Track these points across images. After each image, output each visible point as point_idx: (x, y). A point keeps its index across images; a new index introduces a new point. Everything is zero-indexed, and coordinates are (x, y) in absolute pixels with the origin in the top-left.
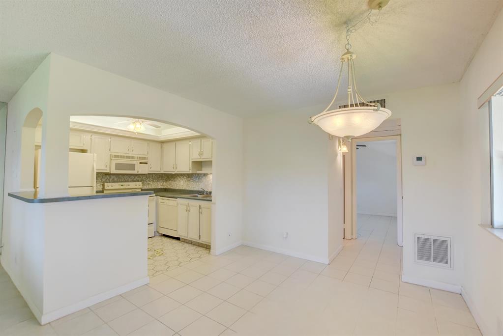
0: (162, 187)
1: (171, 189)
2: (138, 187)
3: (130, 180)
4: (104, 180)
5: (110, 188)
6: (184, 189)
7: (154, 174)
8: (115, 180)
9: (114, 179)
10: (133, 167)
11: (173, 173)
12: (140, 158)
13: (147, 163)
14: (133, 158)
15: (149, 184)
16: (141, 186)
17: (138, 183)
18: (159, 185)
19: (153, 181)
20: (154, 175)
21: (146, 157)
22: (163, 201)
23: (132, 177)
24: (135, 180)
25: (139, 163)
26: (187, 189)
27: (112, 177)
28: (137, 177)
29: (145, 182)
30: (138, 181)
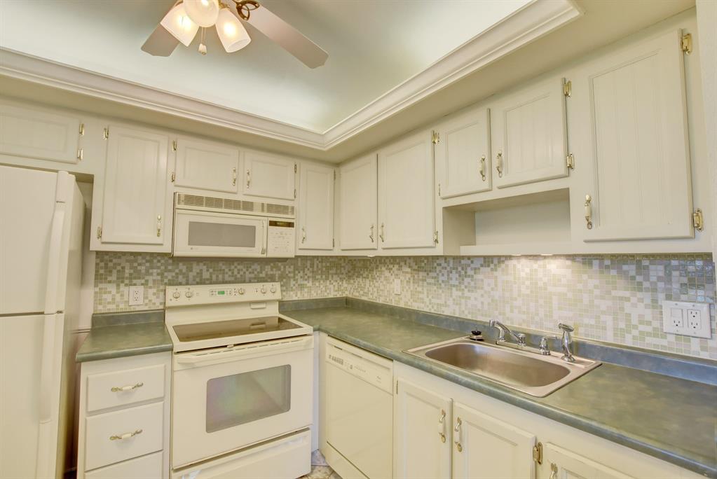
0: (339, 295)
1: (363, 302)
2: (269, 296)
3: (248, 275)
4: (170, 276)
5: (183, 301)
6: (402, 305)
7: (317, 257)
8: (206, 275)
9: (200, 274)
10: (247, 235)
11: (371, 254)
12: (271, 208)
13: (290, 225)
14: (248, 206)
15: (302, 287)
16: (278, 296)
17: (268, 286)
18: (331, 289)
19: (314, 279)
20: (316, 262)
21: (289, 204)
22: (337, 354)
23: (256, 267)
24: (263, 275)
25: (266, 223)
26: (415, 306)
27: (196, 268)
28: (268, 268)
29: (292, 282)
30: (271, 279)
